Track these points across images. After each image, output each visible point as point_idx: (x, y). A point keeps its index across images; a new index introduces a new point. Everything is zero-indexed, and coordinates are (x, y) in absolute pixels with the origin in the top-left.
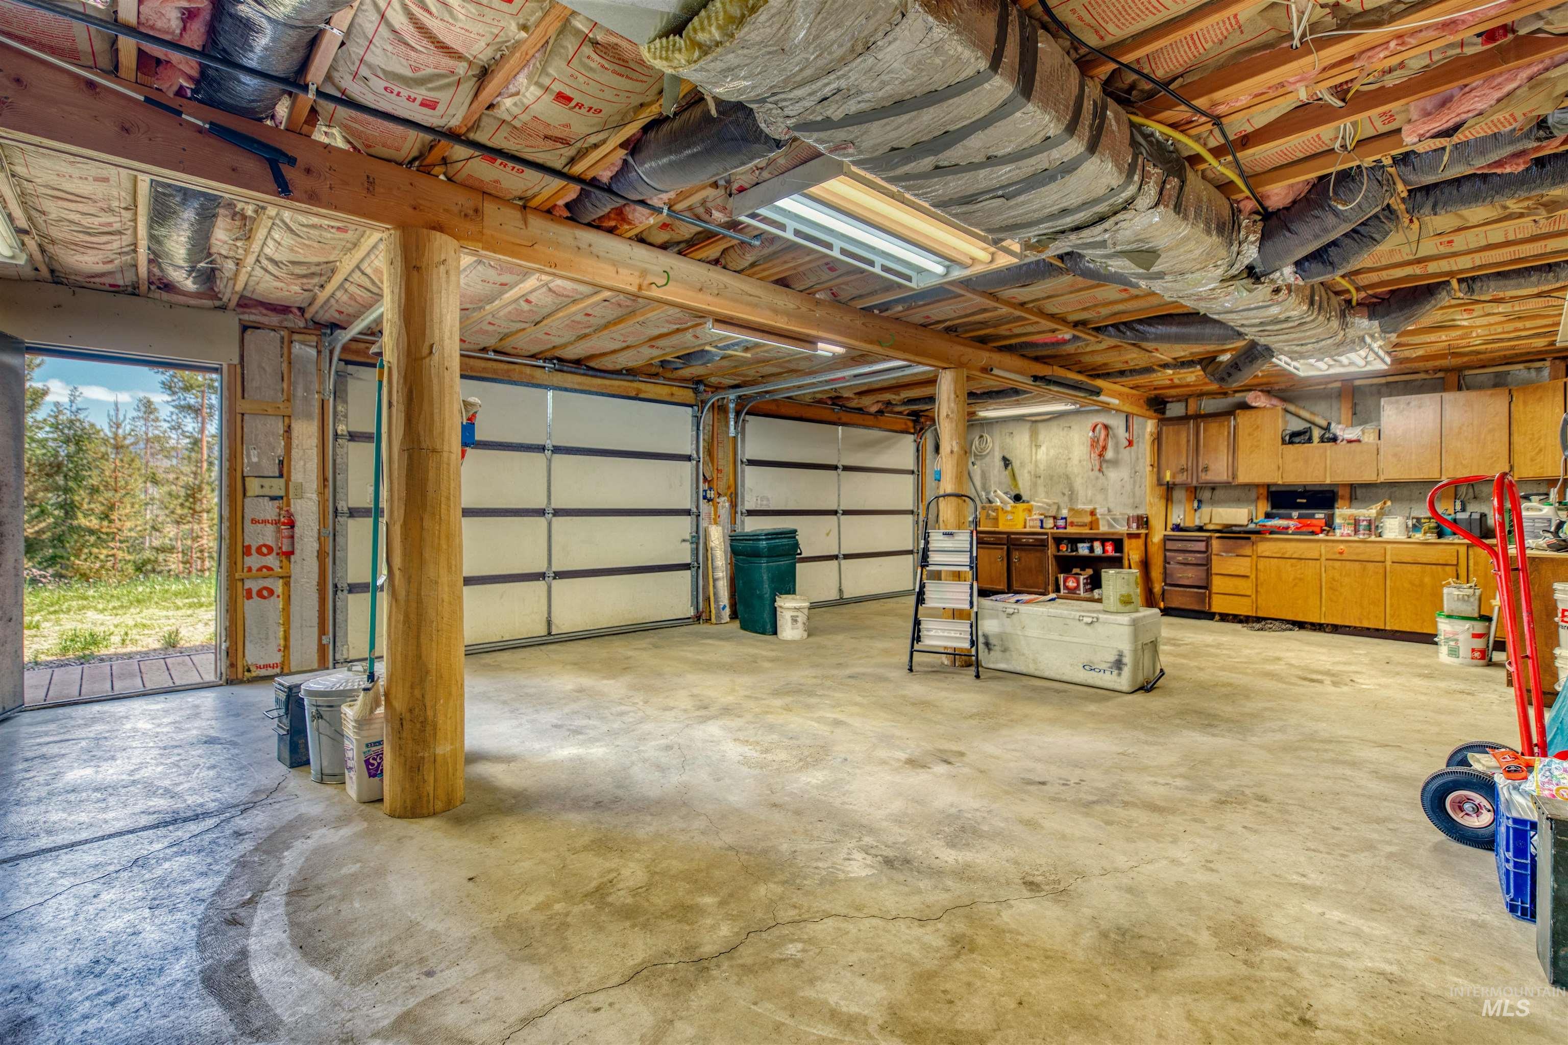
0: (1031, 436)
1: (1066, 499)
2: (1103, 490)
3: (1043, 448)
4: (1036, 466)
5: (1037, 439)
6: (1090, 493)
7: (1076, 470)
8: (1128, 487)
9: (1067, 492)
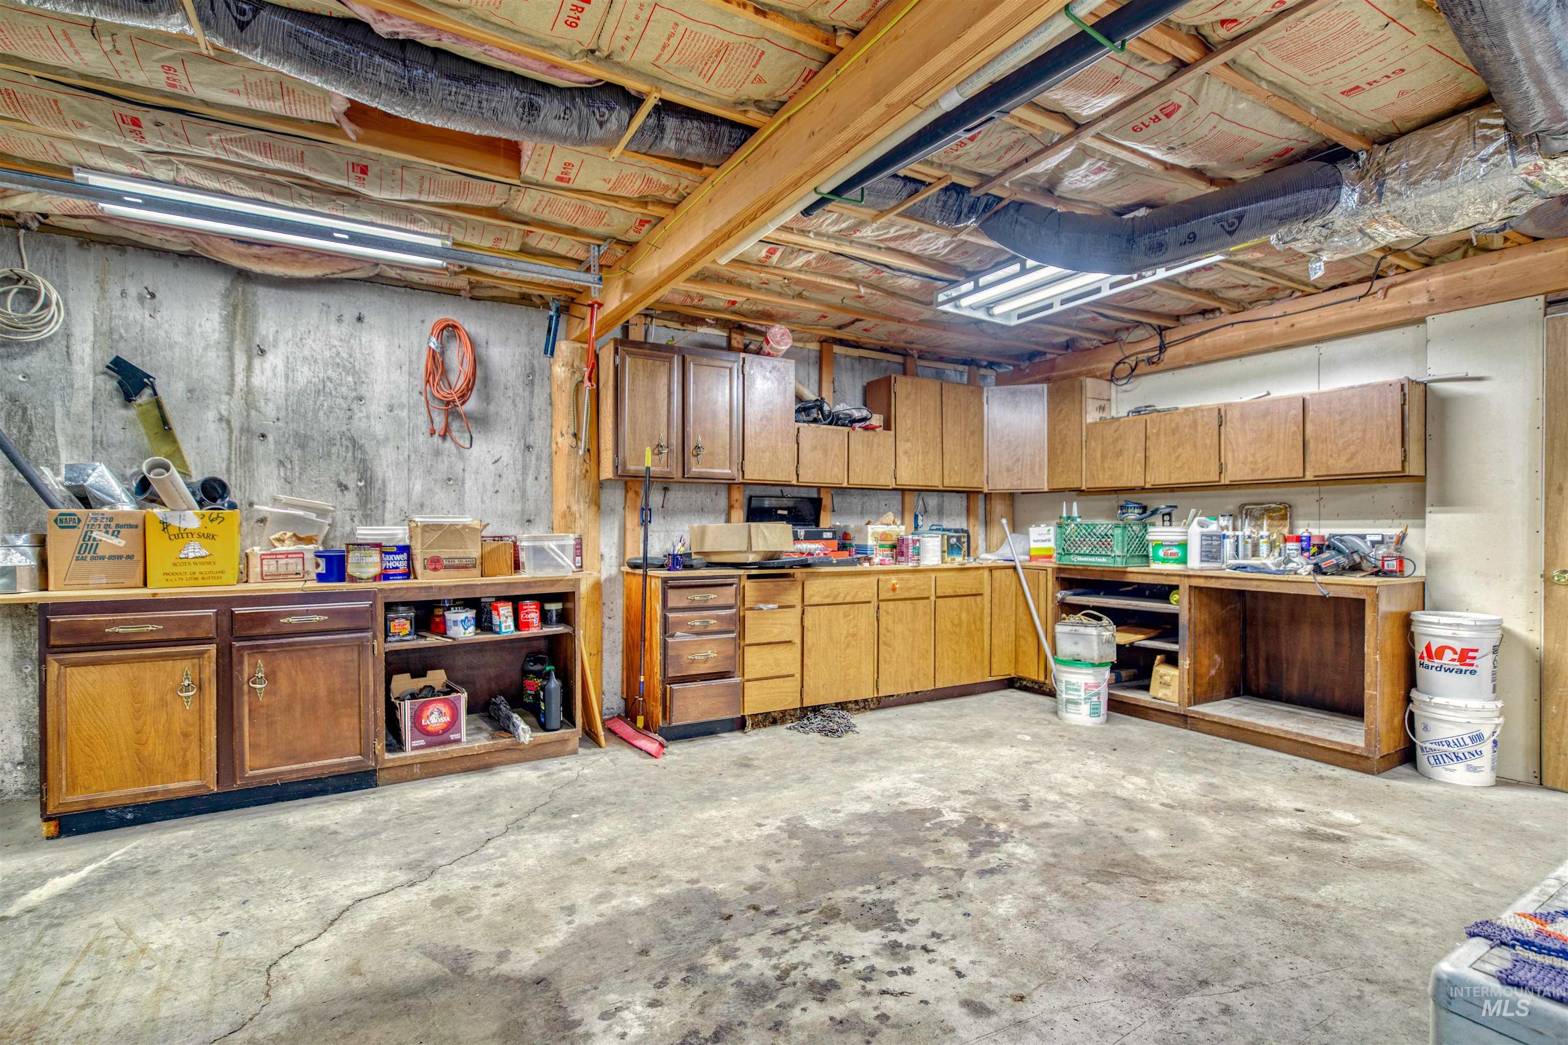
0: (229, 321)
1: (351, 498)
2: (451, 481)
3: (274, 360)
4: (250, 403)
5: (249, 330)
6: (418, 487)
7: (378, 429)
8: (511, 478)
9: (352, 480)
